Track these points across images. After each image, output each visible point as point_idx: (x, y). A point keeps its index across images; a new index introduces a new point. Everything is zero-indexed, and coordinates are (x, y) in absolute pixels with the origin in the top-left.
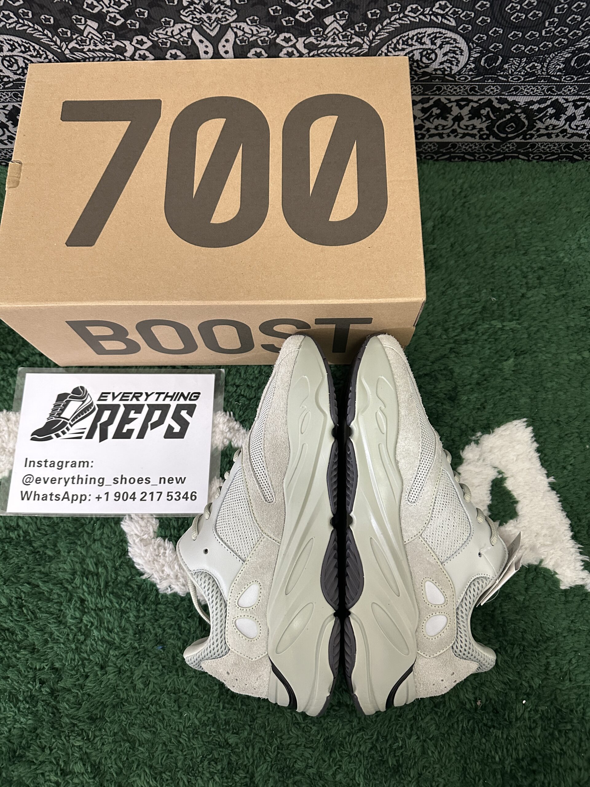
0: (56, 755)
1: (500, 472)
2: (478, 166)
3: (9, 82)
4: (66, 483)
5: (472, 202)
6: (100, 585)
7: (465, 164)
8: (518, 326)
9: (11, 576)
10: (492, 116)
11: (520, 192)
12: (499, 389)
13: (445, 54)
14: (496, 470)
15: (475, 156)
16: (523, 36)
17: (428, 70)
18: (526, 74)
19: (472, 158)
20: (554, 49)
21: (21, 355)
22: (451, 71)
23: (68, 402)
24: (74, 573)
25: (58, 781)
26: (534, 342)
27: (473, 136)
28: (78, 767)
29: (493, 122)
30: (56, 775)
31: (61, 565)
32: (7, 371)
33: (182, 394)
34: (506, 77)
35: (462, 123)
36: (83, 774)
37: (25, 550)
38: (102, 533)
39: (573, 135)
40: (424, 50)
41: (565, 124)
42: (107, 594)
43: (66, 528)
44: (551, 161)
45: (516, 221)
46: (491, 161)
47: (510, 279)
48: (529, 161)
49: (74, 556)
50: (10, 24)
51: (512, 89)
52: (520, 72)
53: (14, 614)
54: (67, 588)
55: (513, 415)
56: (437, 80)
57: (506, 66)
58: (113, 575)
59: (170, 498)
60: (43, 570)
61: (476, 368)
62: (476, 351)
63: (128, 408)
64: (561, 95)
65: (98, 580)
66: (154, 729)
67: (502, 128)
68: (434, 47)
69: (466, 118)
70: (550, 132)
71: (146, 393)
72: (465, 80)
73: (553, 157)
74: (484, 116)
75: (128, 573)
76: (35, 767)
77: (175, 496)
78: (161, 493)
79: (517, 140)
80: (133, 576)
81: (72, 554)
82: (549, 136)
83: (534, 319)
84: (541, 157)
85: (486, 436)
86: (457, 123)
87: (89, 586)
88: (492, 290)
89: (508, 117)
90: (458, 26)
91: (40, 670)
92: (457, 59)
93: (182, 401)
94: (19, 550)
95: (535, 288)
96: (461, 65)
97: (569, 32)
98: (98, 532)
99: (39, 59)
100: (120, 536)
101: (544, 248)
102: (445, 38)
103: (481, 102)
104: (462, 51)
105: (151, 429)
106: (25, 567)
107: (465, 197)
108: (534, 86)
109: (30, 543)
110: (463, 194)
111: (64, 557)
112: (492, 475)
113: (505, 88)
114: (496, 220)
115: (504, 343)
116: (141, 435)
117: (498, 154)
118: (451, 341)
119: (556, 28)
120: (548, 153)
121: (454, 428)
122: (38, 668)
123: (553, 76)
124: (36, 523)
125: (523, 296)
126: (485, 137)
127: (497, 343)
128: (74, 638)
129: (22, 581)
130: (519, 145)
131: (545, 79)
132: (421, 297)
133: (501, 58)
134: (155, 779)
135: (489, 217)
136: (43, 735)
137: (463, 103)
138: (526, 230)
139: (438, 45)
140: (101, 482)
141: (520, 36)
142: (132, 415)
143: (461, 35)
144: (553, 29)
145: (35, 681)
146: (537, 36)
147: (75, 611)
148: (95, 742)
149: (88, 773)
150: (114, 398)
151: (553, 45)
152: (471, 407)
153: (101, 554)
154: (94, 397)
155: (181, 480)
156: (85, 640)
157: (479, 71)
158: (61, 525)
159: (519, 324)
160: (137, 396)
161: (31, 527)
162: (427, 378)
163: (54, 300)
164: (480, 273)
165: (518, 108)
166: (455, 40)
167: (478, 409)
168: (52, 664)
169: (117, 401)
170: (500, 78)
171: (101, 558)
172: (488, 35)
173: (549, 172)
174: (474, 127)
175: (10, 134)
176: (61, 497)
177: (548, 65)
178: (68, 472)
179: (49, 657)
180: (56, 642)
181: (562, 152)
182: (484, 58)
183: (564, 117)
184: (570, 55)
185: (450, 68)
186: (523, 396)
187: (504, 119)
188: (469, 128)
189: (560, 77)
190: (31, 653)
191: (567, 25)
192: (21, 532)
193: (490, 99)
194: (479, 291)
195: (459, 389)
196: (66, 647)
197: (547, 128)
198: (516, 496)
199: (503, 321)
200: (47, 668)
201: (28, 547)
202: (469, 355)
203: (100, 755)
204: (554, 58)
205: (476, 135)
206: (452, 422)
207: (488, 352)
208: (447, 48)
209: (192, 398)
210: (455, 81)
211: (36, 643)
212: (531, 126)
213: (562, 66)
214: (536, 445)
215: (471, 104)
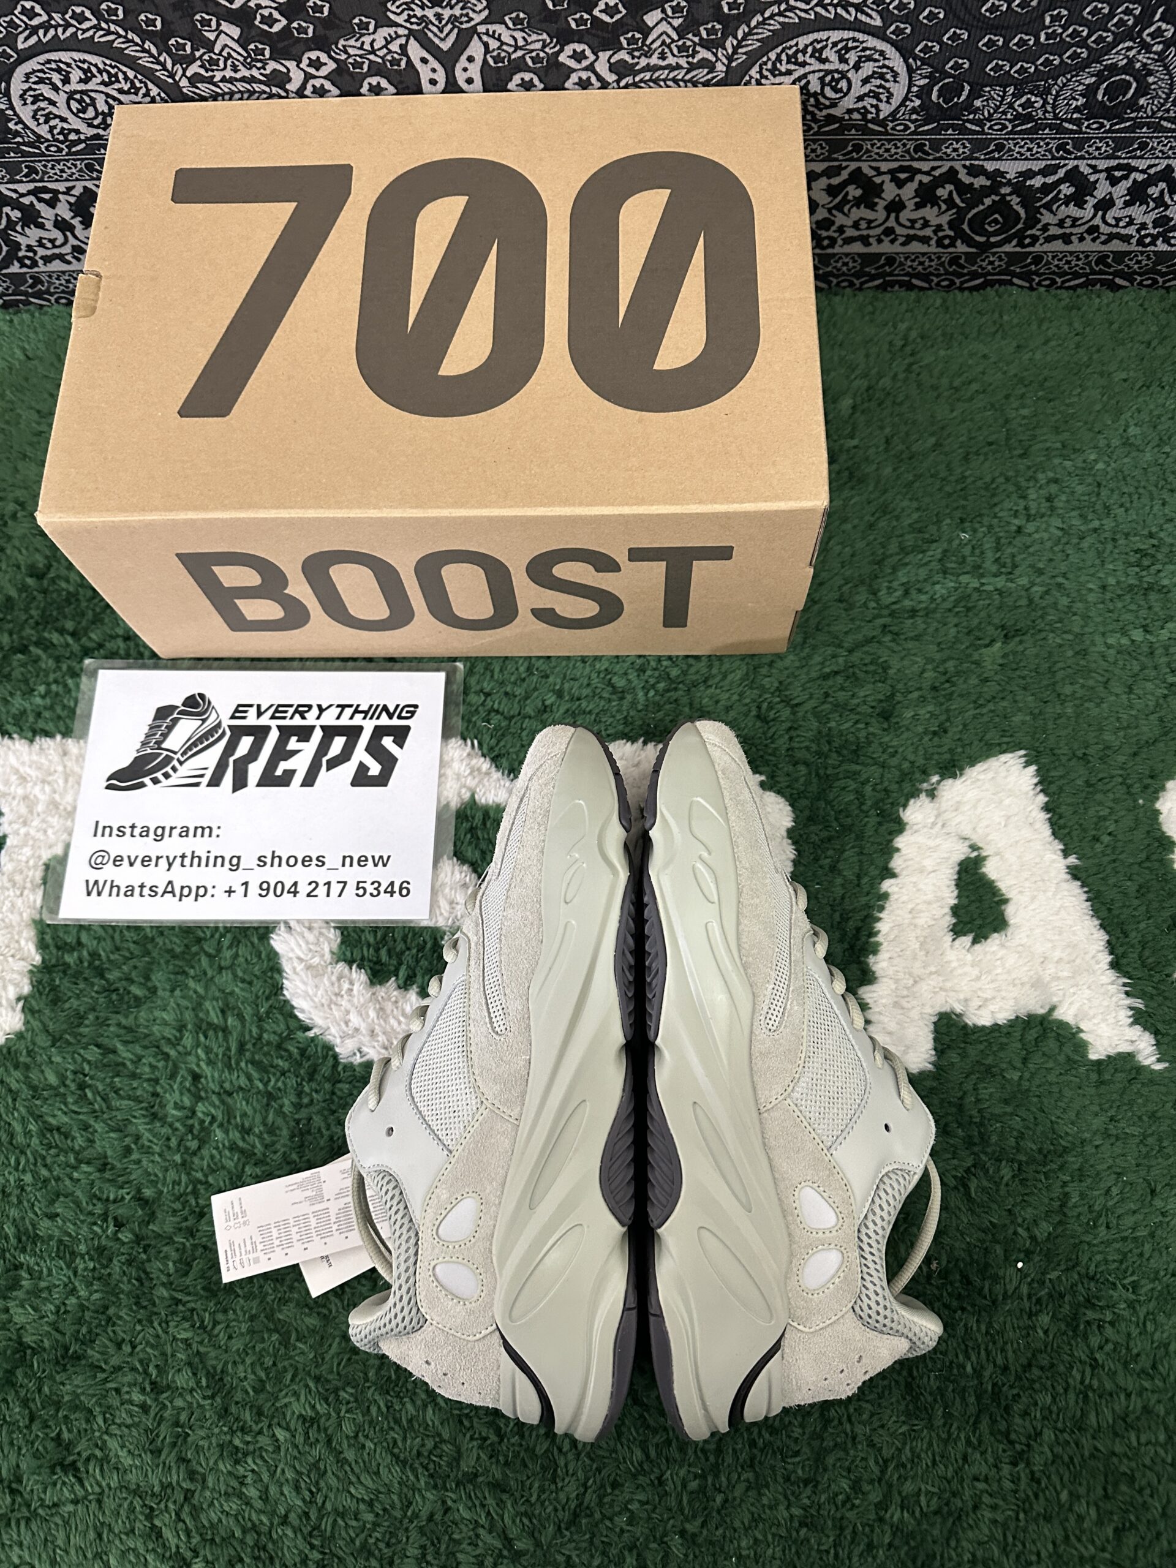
0: (141, 1355)
1: (974, 847)
2: (936, 298)
3: (79, 141)
4: (170, 865)
5: (926, 362)
6: (229, 1049)
7: (913, 295)
8: (1010, 584)
9: (65, 1031)
10: (958, 200)
11: (1014, 344)
12: (973, 698)
13: (865, 81)
14: (967, 843)
15: (929, 282)
16: (1006, 43)
17: (837, 112)
18: (1016, 118)
19: (926, 285)
20: (1063, 69)
21: (90, 638)
22: (877, 114)
23: (175, 721)
24: (181, 1028)
25: (145, 1402)
26: (1040, 613)
27: (925, 240)
28: (183, 1379)
29: (961, 214)
30: (143, 1390)
31: (157, 1013)
32: (64, 667)
33: (385, 708)
34: (980, 123)
35: (905, 216)
36: (192, 1390)
37: (93, 985)
38: (236, 955)
39: (1111, 237)
40: (828, 72)
41: (1095, 216)
42: (243, 1064)
43: (169, 947)
44: (1074, 288)
45: (1007, 397)
46: (961, 289)
47: (996, 500)
48: (1031, 289)
49: (183, 997)
50: (84, 31)
51: (992, 147)
52: (1004, 113)
53: (70, 1100)
54: (167, 1057)
55: (999, 745)
56: (853, 132)
57: (978, 103)
58: (255, 1030)
59: (361, 892)
60: (124, 1021)
61: (930, 660)
62: (931, 630)
63: (286, 733)
64: (1082, 158)
65: (226, 1039)
66: (325, 1311)
67: (977, 223)
68: (843, 67)
69: (910, 205)
70: (1068, 231)
71: (319, 706)
72: (905, 130)
73: (1077, 282)
74: (944, 201)
75: (283, 1026)
76: (104, 1375)
77: (370, 889)
78: (345, 883)
79: (1008, 248)
80: (291, 1032)
81: (178, 992)
82: (1066, 239)
83: (1040, 572)
84: (1054, 282)
85: (949, 782)
86: (893, 215)
87: (208, 1050)
88: (962, 520)
89: (988, 201)
90: (886, 26)
91: (115, 1201)
92: (888, 90)
93: (384, 720)
94: (82, 986)
95: (1042, 516)
96: (896, 101)
97: (1089, 36)
98: (228, 954)
99: (133, 97)
100: (269, 960)
101: (1059, 445)
102: (864, 49)
103: (937, 173)
104: (895, 75)
105: (328, 770)
106: (91, 1017)
107: (912, 355)
108: (1032, 141)
109: (100, 973)
110: (908, 349)
111: (163, 999)
112: (961, 852)
113: (979, 145)
114: (969, 394)
115: (983, 614)
116: (309, 780)
117: (974, 275)
118: (886, 612)
119: (1065, 28)
120: (1066, 274)
121: (890, 767)
122: (112, 1197)
123: (1066, 120)
124: (112, 938)
125: (1019, 530)
126: (947, 242)
127: (970, 614)
128: (179, 1145)
129: (84, 1040)
130: (1013, 258)
131: (1051, 127)
132: (820, 500)
133: (967, 88)
134: (326, 1400)
135: (957, 389)
136: (120, 1318)
137: (903, 176)
138: (1025, 412)
139: (852, 64)
140: (235, 864)
141: (1000, 43)
142: (293, 744)
143: (893, 44)
144: (1060, 31)
145: (105, 1220)
146: (1031, 43)
147: (182, 1094)
148: (216, 1332)
149: (201, 1388)
150: (260, 714)
151: (1062, 61)
152: (920, 729)
153: (232, 993)
154: (222, 712)
155: (382, 861)
156: (199, 1148)
157: (930, 113)
158: (160, 940)
159: (1012, 581)
160: (302, 710)
161: (103, 943)
162: (839, 679)
163: (156, 509)
164: (940, 489)
165: (1005, 185)
166: (882, 53)
167: (935, 733)
168: (139, 1191)
169: (264, 720)
170: (969, 125)
171: (232, 1000)
172: (941, 43)
173: (1069, 308)
174: (926, 224)
175: (76, 243)
176: (160, 891)
177: (1055, 100)
178: (173, 846)
179: (133, 1177)
180: (148, 1151)
181: (1093, 272)
182: (936, 88)
183: (1091, 202)
184: (1094, 79)
185: (876, 107)
186: (1020, 710)
187: (981, 207)
188: (918, 226)
189: (1078, 122)
190: (100, 1171)
191: (1084, 23)
192: (85, 953)
193: (951, 168)
194: (939, 522)
195: (899, 697)
196: (165, 1160)
197: (1061, 224)
198: (1004, 891)
199: (982, 576)
200: (128, 1197)
201: (96, 980)
202: (917, 638)
203: (225, 1356)
204: (1064, 85)
205: (930, 238)
206: (885, 756)
207: (953, 631)
208: (868, 68)
209: (404, 714)
210: (886, 133)
211: (109, 1153)
212: (1032, 220)
213: (1081, 101)
214: (1042, 799)
215: (918, 177)
